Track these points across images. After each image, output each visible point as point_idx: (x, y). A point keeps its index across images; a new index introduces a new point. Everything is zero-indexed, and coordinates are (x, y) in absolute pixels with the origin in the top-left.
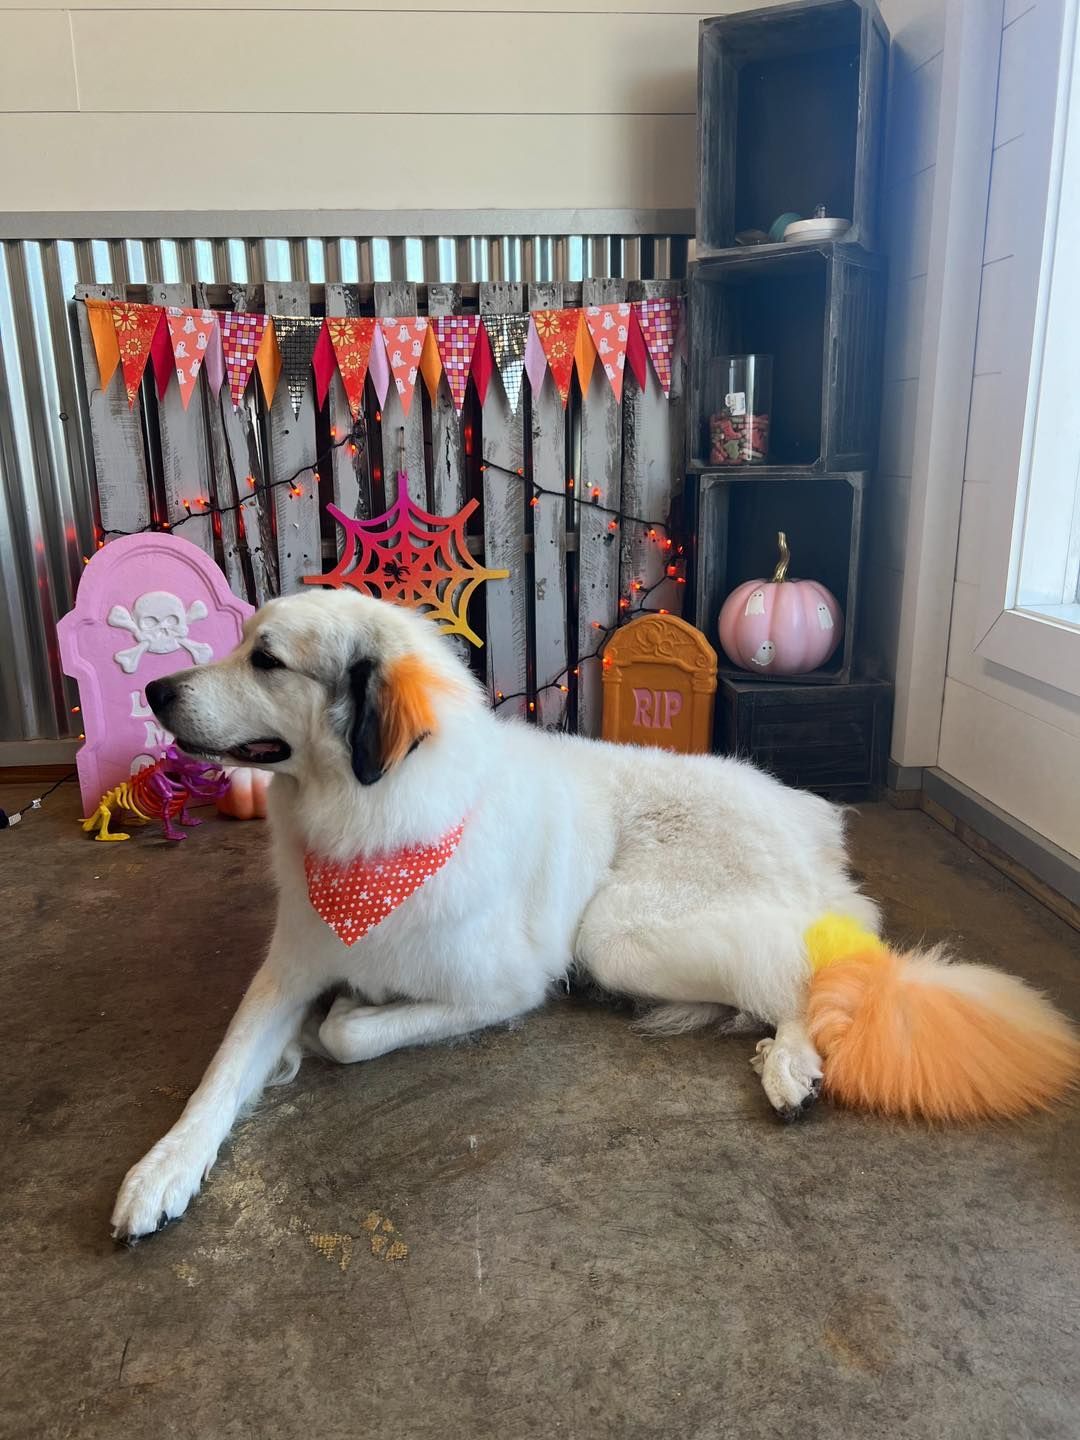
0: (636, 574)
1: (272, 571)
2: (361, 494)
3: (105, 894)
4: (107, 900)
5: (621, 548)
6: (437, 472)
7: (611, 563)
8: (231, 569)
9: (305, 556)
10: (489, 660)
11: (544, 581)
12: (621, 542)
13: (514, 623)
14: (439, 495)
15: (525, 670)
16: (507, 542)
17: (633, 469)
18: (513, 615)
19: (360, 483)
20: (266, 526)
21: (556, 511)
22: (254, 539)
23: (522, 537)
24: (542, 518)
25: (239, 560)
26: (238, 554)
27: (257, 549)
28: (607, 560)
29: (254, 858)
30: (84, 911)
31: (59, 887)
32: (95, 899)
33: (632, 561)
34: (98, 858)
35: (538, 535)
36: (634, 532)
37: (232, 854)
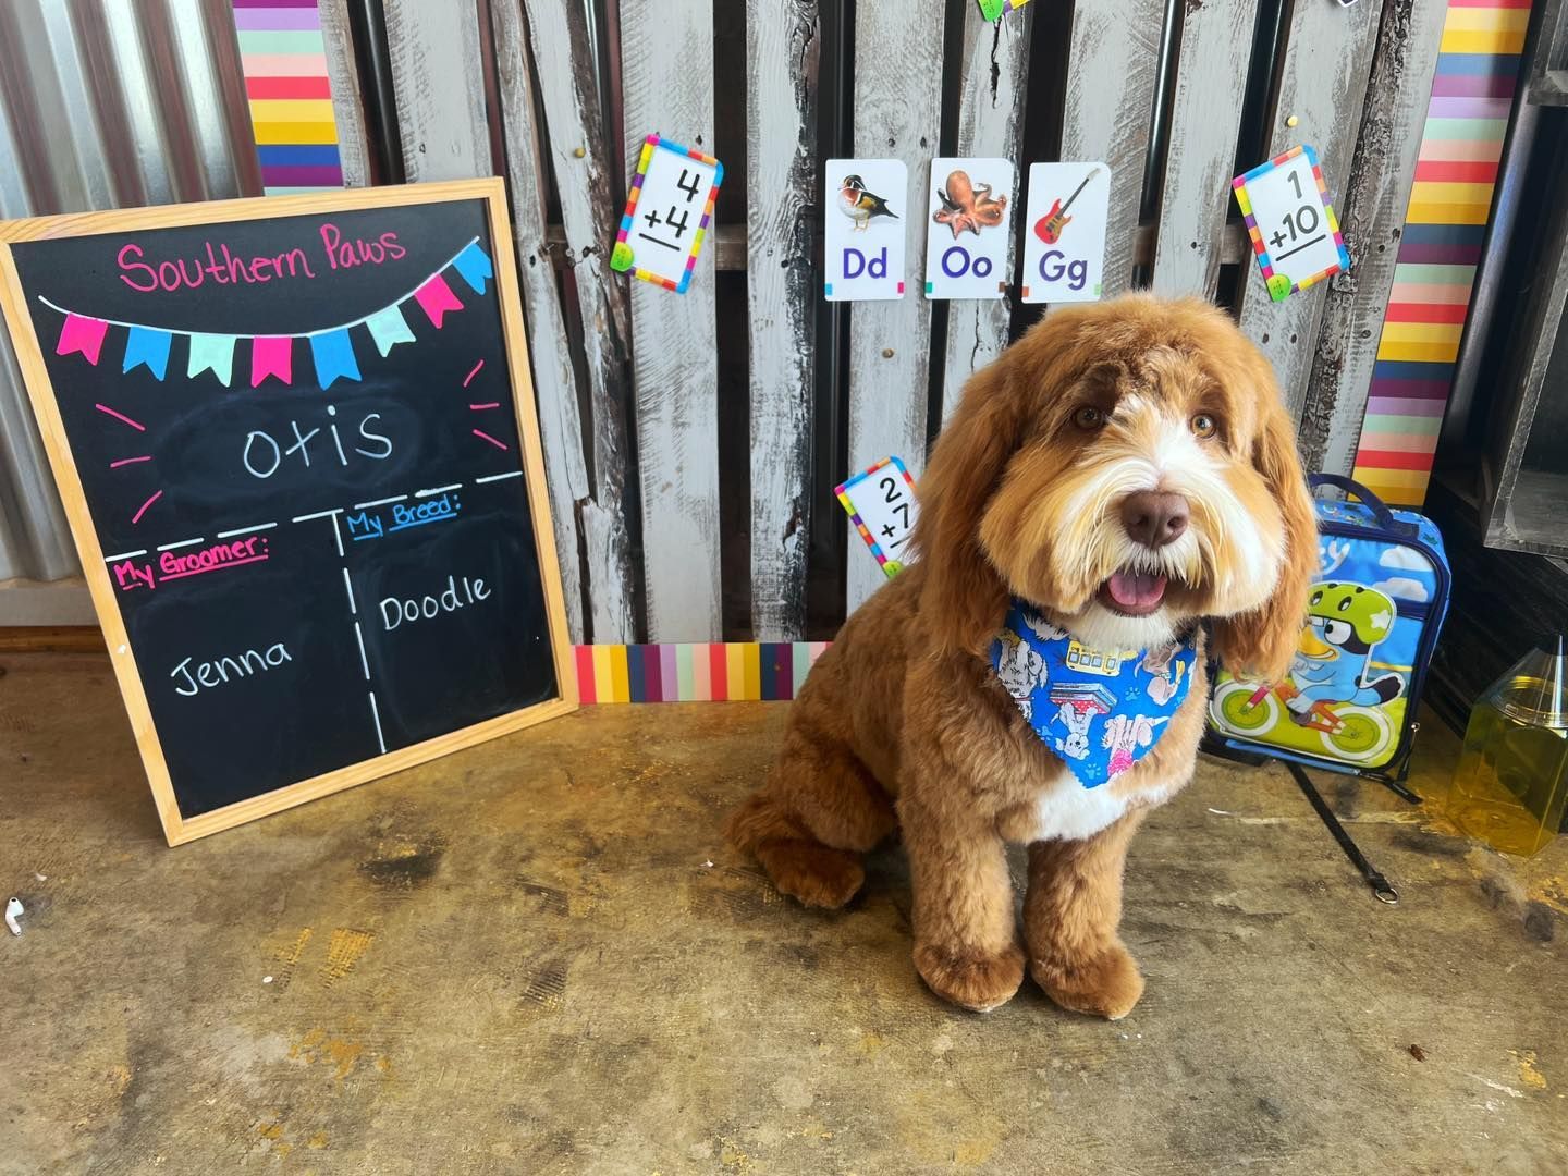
0: (1361, 316)
1: (616, 293)
2: (803, 137)
3: (278, 1047)
4: (281, 1075)
6: (967, 88)
8: (535, 291)
14: (969, 140)
17: (1393, 87)
19: (803, 110)
20: (604, 203)
21: (1212, 178)
22: (580, 227)
23: (1133, 232)
24: (1178, 195)
25: (550, 272)
26: (549, 257)
27: (587, 252)
29: (586, 928)
30: (220, 1119)
31: (187, 1012)
32: (252, 1070)
33: (1355, 289)
34: (279, 906)
35: (1167, 229)
36: (1371, 227)
37: (542, 909)
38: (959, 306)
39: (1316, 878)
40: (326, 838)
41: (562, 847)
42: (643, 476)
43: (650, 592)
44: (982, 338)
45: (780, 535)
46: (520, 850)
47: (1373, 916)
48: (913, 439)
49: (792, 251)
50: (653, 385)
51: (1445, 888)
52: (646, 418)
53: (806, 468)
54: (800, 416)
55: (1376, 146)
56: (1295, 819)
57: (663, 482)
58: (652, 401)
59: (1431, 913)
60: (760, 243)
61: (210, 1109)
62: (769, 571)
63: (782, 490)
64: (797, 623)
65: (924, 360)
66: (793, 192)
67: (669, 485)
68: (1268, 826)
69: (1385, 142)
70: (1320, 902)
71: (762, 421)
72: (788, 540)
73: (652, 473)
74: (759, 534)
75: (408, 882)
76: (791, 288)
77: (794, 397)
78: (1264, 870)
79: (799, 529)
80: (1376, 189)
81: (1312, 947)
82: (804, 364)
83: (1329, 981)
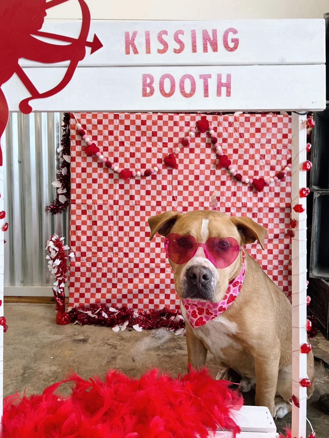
3: (54, 368)
4: (55, 372)
29: (121, 351)
30: (43, 379)
31: (34, 362)
32: (49, 371)
34: (53, 346)
37: (111, 348)
40: (63, 335)
41: (116, 338)
46: (106, 338)
61: (40, 377)
75: (82, 343)
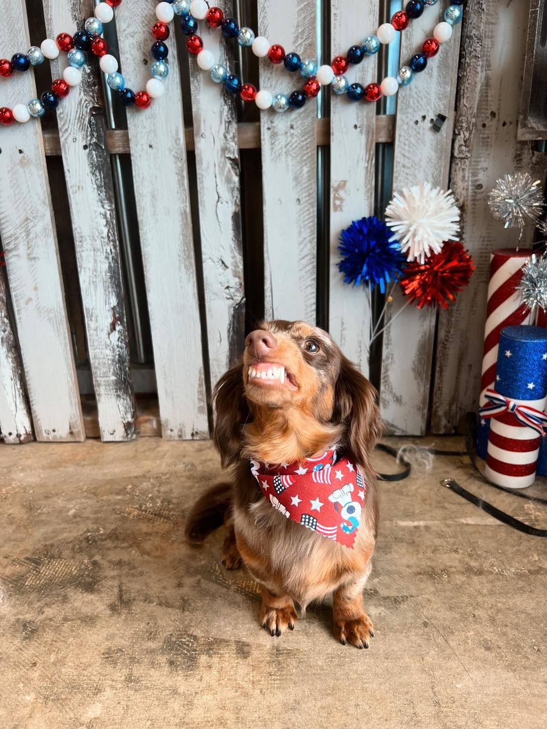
0: (474, 174)
5: (455, 135)
7: (440, 158)
9: (21, 152)
10: (267, 293)
11: (343, 184)
12: (455, 127)
13: (300, 244)
15: (314, 307)
16: (292, 127)
18: (300, 232)
28: (433, 154)
33: (469, 155)
35: (336, 116)
36: (475, 111)
38: (203, 173)
39: (442, 567)
42: (13, 294)
43: (27, 372)
44: (221, 195)
45: (105, 332)
47: (480, 599)
48: (186, 266)
49: (89, 138)
50: (12, 232)
51: (539, 576)
52: (10, 255)
53: (118, 286)
54: (109, 251)
55: (474, 53)
56: (437, 522)
57: (26, 298)
58: (12, 243)
59: (525, 596)
60: (67, 134)
62: (101, 356)
63: (103, 303)
64: (126, 392)
65: (185, 211)
66: (85, 98)
67: (30, 299)
68: (415, 527)
69: (478, 49)
70: (440, 586)
71: (84, 254)
72: (110, 336)
73: (18, 292)
74: (91, 331)
76: (92, 164)
77: (103, 238)
78: (405, 561)
79: (118, 328)
80: (476, 83)
81: (425, 624)
82: (108, 216)
83: (432, 656)
